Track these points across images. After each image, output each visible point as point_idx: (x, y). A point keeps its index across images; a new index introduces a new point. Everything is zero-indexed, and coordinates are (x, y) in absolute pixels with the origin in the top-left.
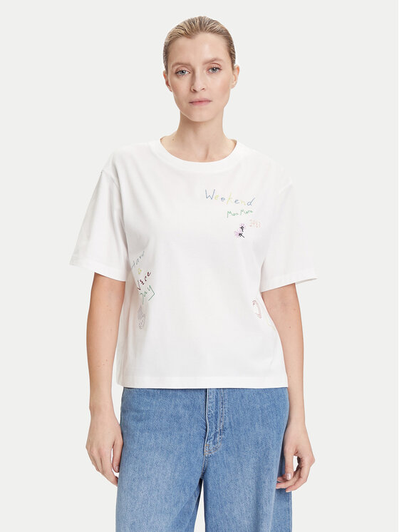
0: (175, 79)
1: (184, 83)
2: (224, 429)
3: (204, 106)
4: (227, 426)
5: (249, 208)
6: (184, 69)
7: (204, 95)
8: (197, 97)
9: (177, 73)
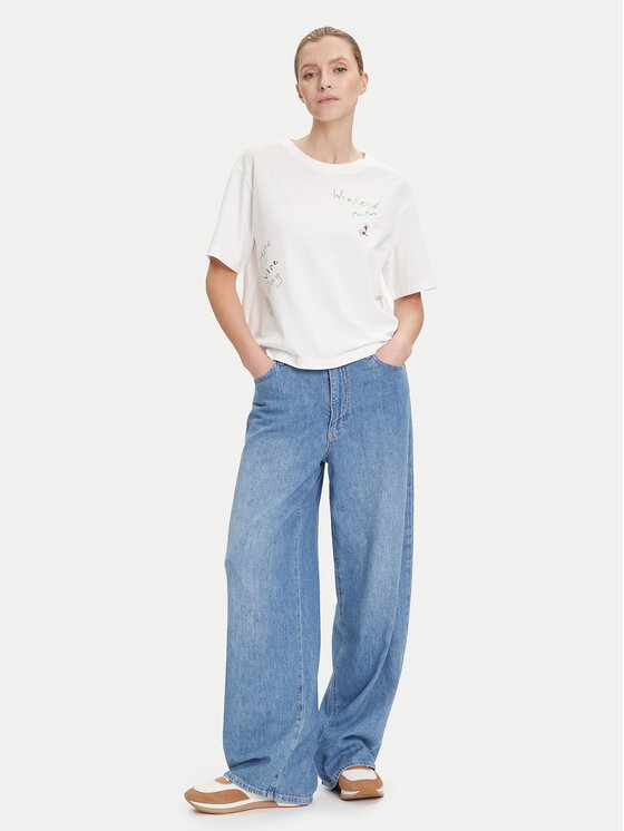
0: (305, 82)
1: (311, 85)
2: (347, 415)
3: (332, 103)
4: (350, 412)
5: (374, 210)
6: (311, 72)
7: (332, 93)
8: (324, 95)
9: (305, 77)
